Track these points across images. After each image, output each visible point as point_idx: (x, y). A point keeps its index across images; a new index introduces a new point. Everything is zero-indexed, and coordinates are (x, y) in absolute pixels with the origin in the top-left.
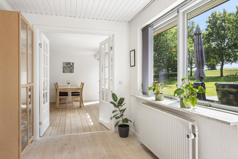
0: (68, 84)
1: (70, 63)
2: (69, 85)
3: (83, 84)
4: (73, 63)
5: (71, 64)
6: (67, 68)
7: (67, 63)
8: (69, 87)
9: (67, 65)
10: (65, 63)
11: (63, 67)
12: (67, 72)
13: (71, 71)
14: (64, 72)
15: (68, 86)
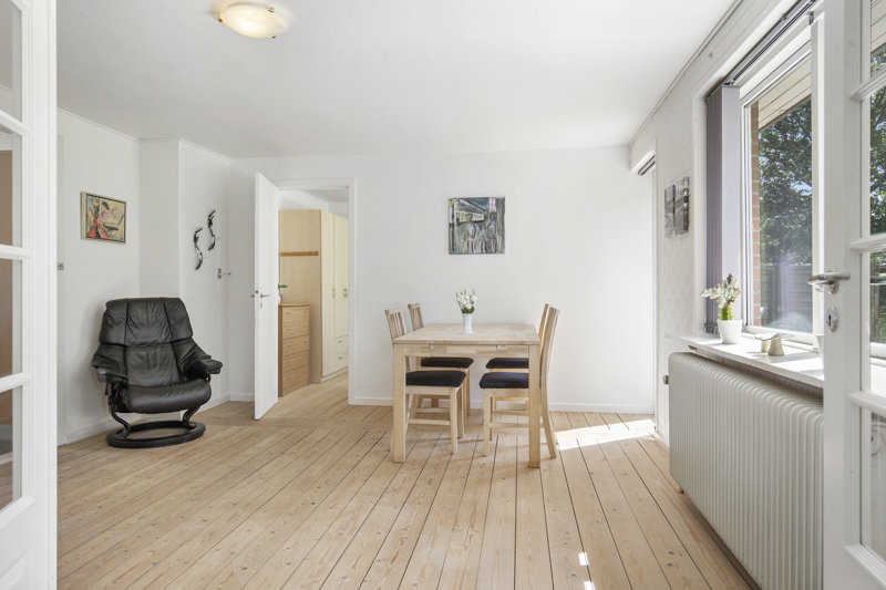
0: (465, 311)
1: (485, 201)
2: (469, 316)
3: (553, 312)
4: (501, 202)
5: (492, 207)
6: (470, 228)
7: (468, 200)
8: (469, 332)
9: (468, 210)
10: (458, 200)
11: (452, 225)
12: (471, 250)
13: (492, 245)
14: (453, 249)
15: (464, 324)
